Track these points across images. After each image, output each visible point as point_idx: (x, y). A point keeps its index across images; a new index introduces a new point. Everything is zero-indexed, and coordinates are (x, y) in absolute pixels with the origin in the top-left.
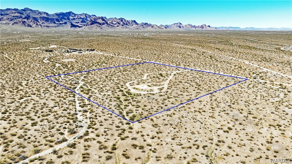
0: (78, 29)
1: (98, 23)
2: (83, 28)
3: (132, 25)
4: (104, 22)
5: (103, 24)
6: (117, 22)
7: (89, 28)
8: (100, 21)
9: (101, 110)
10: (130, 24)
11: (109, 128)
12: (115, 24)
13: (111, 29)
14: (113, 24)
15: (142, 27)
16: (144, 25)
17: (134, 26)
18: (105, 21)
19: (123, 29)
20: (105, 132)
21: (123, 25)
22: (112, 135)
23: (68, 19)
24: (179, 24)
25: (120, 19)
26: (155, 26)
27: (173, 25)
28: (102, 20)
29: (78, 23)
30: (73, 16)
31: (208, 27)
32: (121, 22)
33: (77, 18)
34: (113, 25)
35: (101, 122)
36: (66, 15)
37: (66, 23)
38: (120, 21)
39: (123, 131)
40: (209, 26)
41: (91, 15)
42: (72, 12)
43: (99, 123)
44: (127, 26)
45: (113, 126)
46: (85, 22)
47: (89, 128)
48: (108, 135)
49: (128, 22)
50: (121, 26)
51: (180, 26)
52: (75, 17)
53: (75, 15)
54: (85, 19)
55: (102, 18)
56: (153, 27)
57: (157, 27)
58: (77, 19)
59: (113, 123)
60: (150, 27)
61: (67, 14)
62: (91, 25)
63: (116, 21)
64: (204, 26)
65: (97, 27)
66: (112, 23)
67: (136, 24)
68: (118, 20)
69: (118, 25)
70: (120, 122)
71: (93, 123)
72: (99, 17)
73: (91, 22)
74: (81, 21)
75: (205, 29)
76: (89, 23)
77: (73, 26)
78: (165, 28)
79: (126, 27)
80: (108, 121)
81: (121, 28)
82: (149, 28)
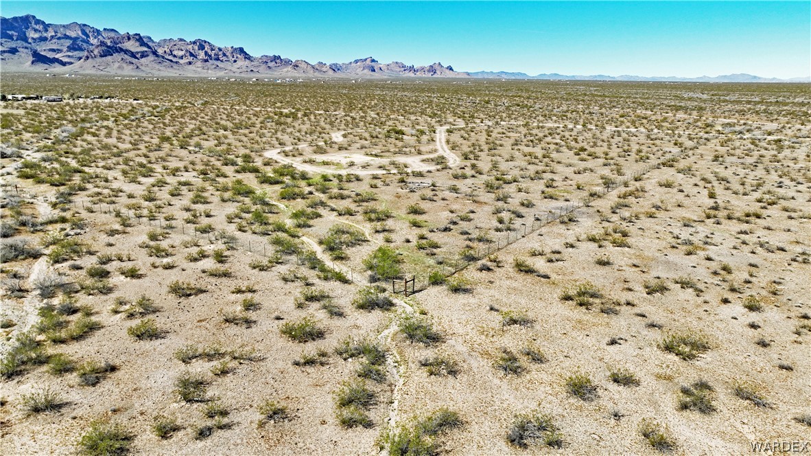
0: (57, 69)
1: (126, 52)
2: (77, 67)
3: (235, 61)
4: (146, 49)
5: (142, 56)
6: (187, 51)
7: (96, 66)
8: (132, 46)
9: (144, 238)
10: (227, 56)
11: (223, 355)
12: (181, 58)
13: (170, 70)
14: (175, 56)
15: (264, 66)
16: (272, 61)
17: (240, 63)
18: (149, 47)
19: (206, 71)
20: (191, 390)
21: (206, 61)
22: (276, 413)
23: (22, 40)
24: (368, 62)
25: (194, 43)
26: (303, 65)
27: (353, 65)
28: (138, 44)
29: (59, 51)
30: (40, 31)
31: (448, 71)
32: (200, 51)
33: (52, 37)
34: (174, 60)
35: (147, 308)
36: (12, 24)
37: (13, 51)
38: (196, 48)
39: (365, 360)
40: (451, 69)
41: (102, 30)
42: (34, 17)
43: (123, 315)
44: (218, 63)
45: (254, 329)
46: (81, 49)
47: (20, 373)
48: (227, 427)
49: (221, 53)
50: (199, 64)
51: (373, 67)
52: (45, 35)
53: (46, 27)
54: (81, 41)
55: (137, 37)
56: (297, 66)
57: (309, 68)
58: (54, 41)
59: (249, 306)
60: (289, 68)
61: (17, 22)
62: (101, 56)
63: (183, 48)
64: (436, 67)
65: (124, 65)
66: (171, 54)
67: (245, 58)
68: (190, 47)
69: (191, 59)
70: (311, 299)
71: (72, 327)
72: (128, 33)
73: (104, 48)
74: (68, 47)
75: (439, 76)
76: (96, 52)
77: (39, 58)
78: (331, 72)
79: (214, 66)
80: (202, 296)
81: (199, 69)
82: (286, 69)
